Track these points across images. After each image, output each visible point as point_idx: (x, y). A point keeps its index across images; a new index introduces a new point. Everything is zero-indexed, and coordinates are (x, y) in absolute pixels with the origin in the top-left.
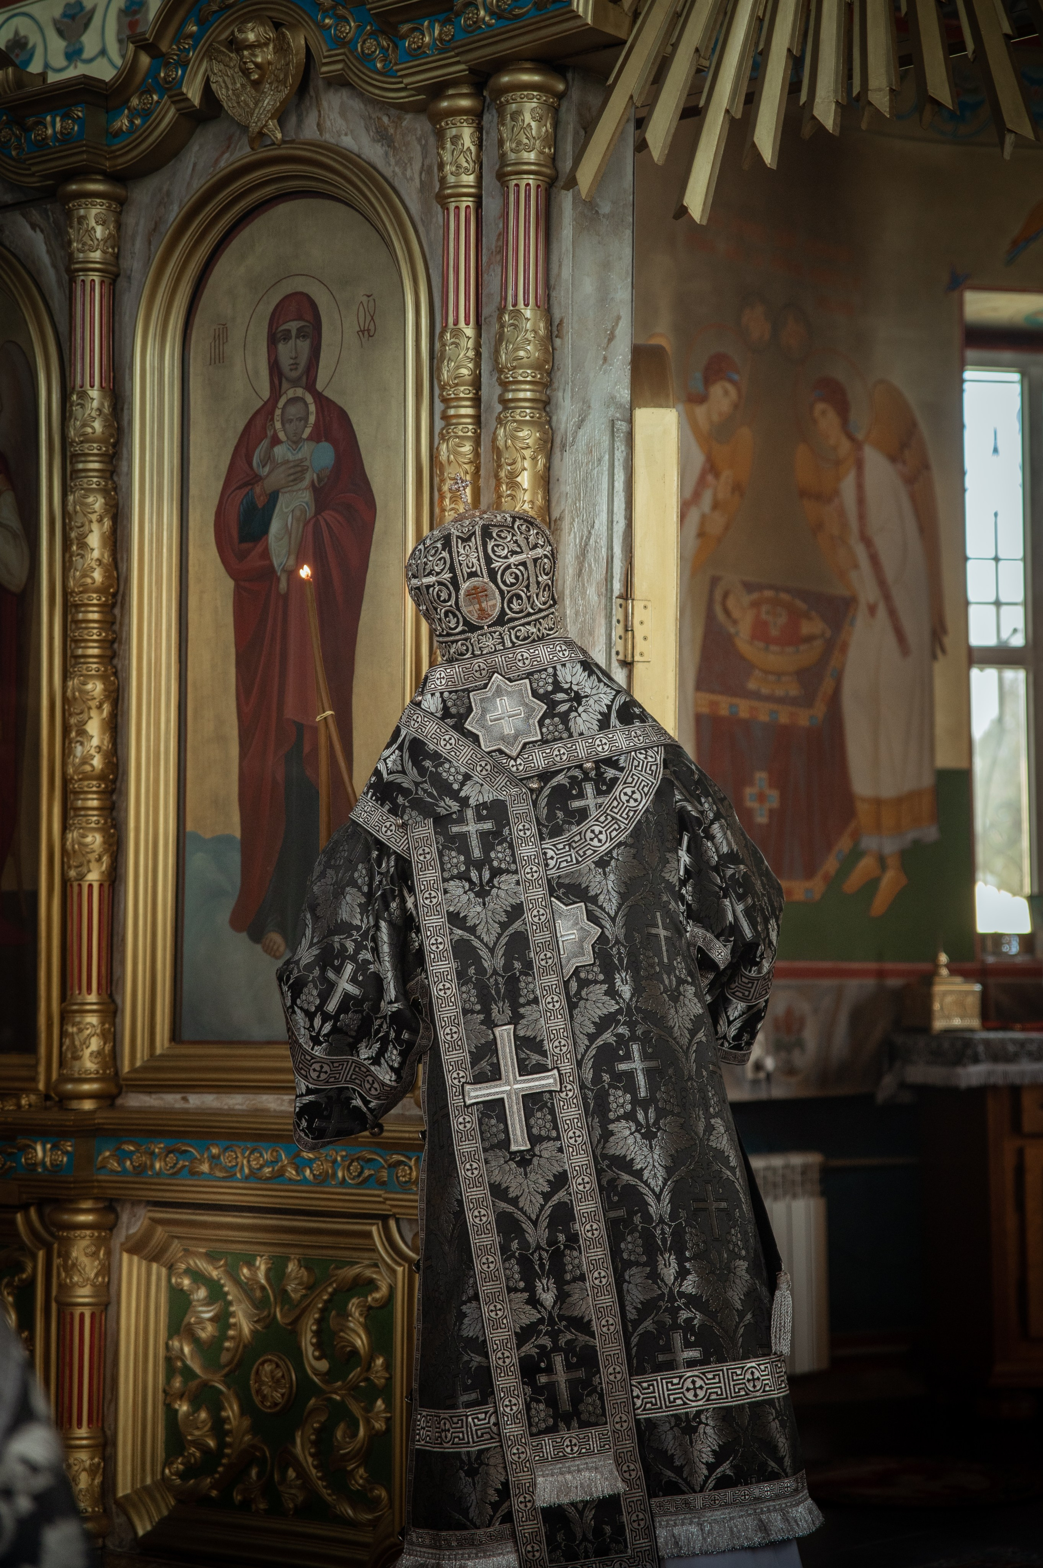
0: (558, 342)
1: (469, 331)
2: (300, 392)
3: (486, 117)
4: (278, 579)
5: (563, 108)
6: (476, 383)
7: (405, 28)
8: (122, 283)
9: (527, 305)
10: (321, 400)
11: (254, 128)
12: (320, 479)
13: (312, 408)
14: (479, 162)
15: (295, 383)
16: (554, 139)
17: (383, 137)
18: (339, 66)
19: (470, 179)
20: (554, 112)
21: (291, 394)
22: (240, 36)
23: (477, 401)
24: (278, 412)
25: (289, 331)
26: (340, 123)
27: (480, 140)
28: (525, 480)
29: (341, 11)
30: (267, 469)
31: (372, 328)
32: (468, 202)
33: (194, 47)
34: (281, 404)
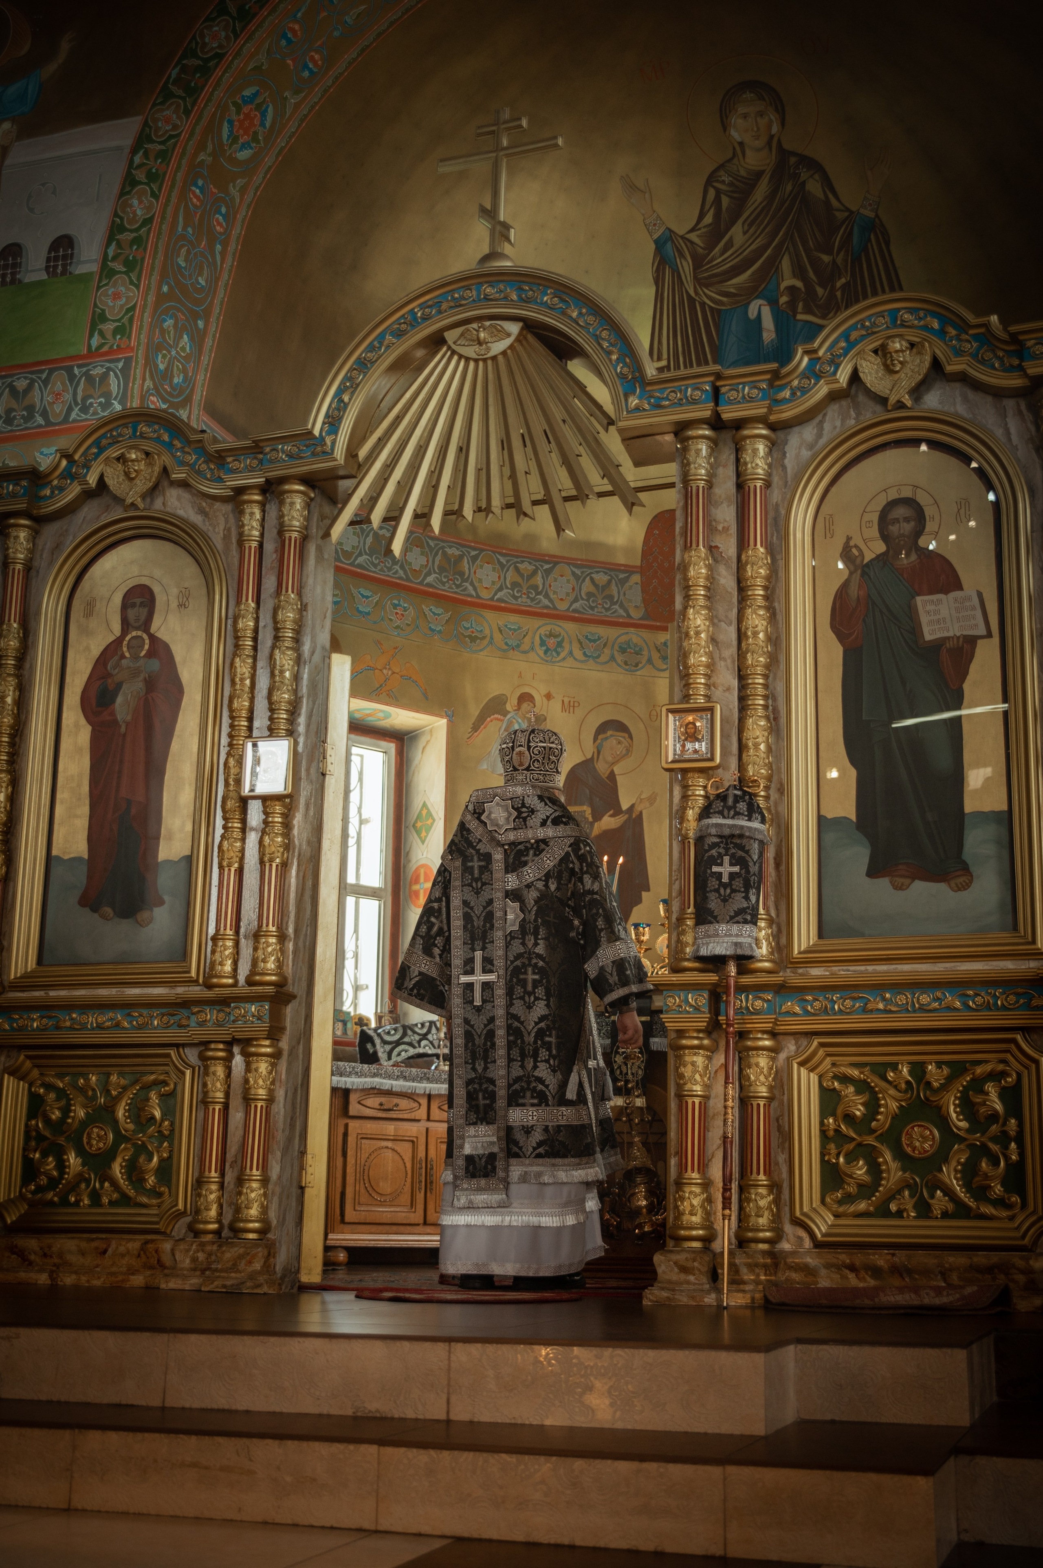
0: (305, 613)
1: (253, 605)
2: (139, 633)
3: (267, 506)
4: (120, 727)
5: (313, 504)
6: (256, 630)
7: (229, 459)
8: (33, 573)
9: (293, 592)
10: (152, 638)
11: (129, 501)
12: (149, 676)
13: (147, 641)
14: (263, 526)
15: (137, 629)
16: (308, 519)
17: (202, 511)
18: (184, 475)
19: (257, 533)
20: (308, 505)
21: (134, 634)
22: (128, 456)
23: (255, 639)
24: (125, 643)
25: (135, 603)
26: (177, 503)
27: (264, 516)
28: (287, 674)
29: (187, 449)
30: (116, 671)
31: (187, 604)
32: (254, 544)
33: (95, 459)
34: (127, 639)
